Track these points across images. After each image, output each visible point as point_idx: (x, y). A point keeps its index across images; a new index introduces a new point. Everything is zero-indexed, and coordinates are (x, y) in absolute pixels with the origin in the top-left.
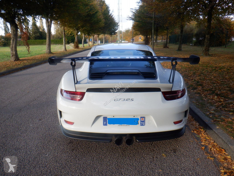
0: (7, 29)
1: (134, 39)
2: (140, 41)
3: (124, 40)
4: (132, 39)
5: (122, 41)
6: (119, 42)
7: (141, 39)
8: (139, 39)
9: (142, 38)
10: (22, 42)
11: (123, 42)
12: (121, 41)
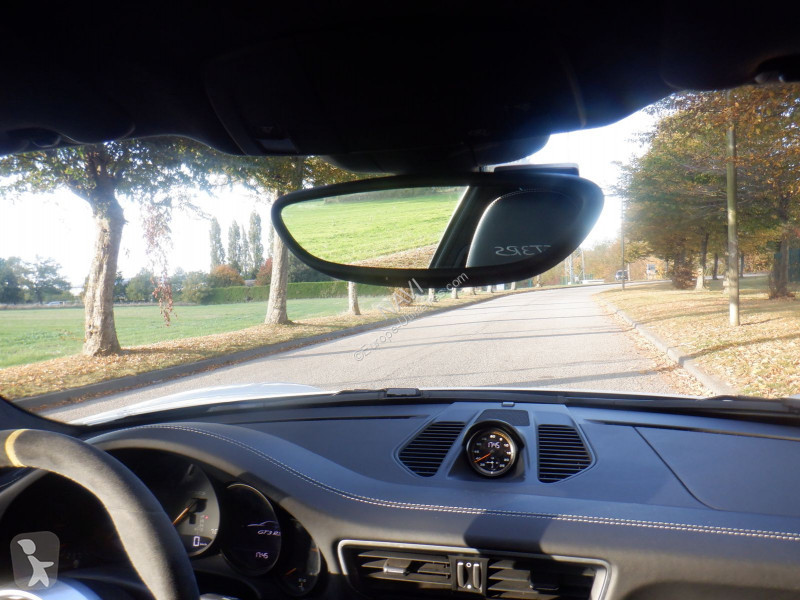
0: (219, 252)
1: (626, 273)
2: (650, 278)
3: (588, 278)
4: (620, 274)
5: (581, 278)
6: (570, 283)
7: (653, 272)
8: (648, 272)
9: (657, 267)
10: (255, 288)
11: (585, 282)
12: (577, 279)
